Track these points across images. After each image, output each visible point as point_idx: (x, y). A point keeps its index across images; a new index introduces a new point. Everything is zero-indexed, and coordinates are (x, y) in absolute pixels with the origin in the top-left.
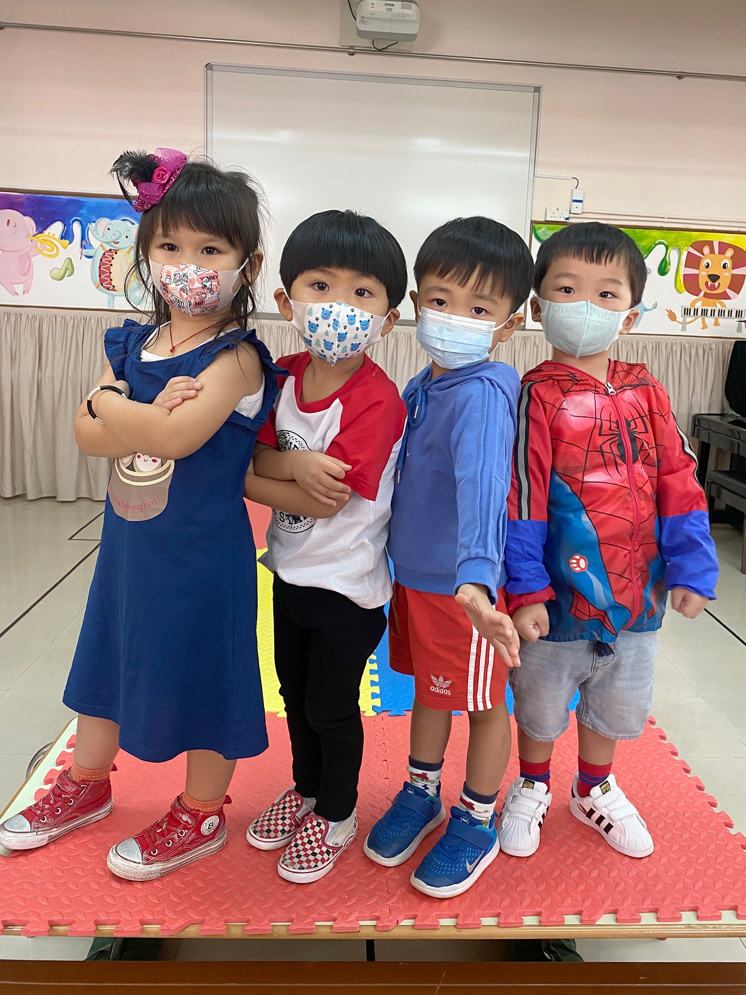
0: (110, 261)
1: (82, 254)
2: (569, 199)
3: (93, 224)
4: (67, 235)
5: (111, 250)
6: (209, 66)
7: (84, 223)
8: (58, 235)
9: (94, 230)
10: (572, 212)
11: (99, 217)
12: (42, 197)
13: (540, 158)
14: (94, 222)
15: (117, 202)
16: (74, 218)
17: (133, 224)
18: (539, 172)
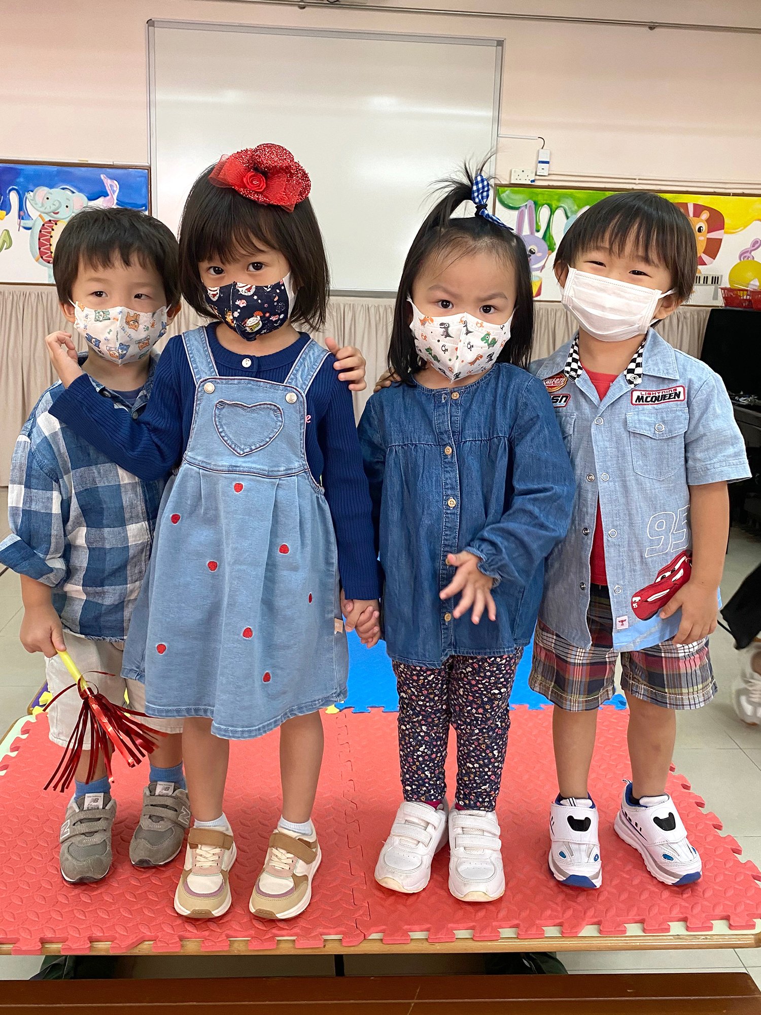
0: (50, 233)
1: (20, 225)
3: (32, 194)
4: (4, 206)
5: (50, 221)
6: (150, 23)
7: (21, 192)
9: (32, 200)
10: (538, 174)
11: (36, 185)
13: (503, 116)
14: (32, 191)
15: (56, 169)
16: (11, 187)
17: (73, 193)
18: (501, 132)
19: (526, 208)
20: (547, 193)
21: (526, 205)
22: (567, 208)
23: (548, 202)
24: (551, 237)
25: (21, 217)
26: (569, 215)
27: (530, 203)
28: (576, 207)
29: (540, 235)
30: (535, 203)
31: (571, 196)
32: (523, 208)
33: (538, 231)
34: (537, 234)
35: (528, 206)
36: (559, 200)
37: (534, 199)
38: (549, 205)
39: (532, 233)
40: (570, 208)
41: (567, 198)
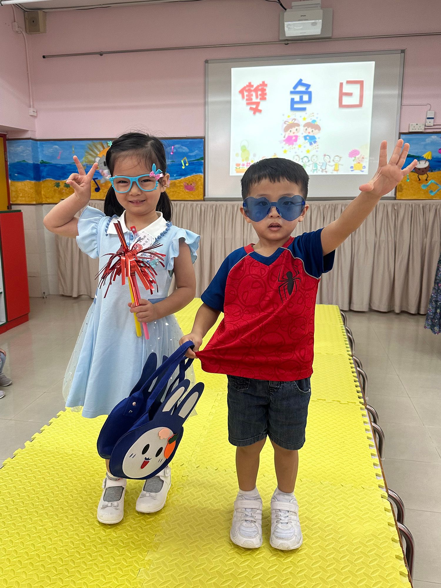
2: (425, 117)
6: (206, 61)
10: (427, 125)
13: (405, 93)
18: (405, 102)
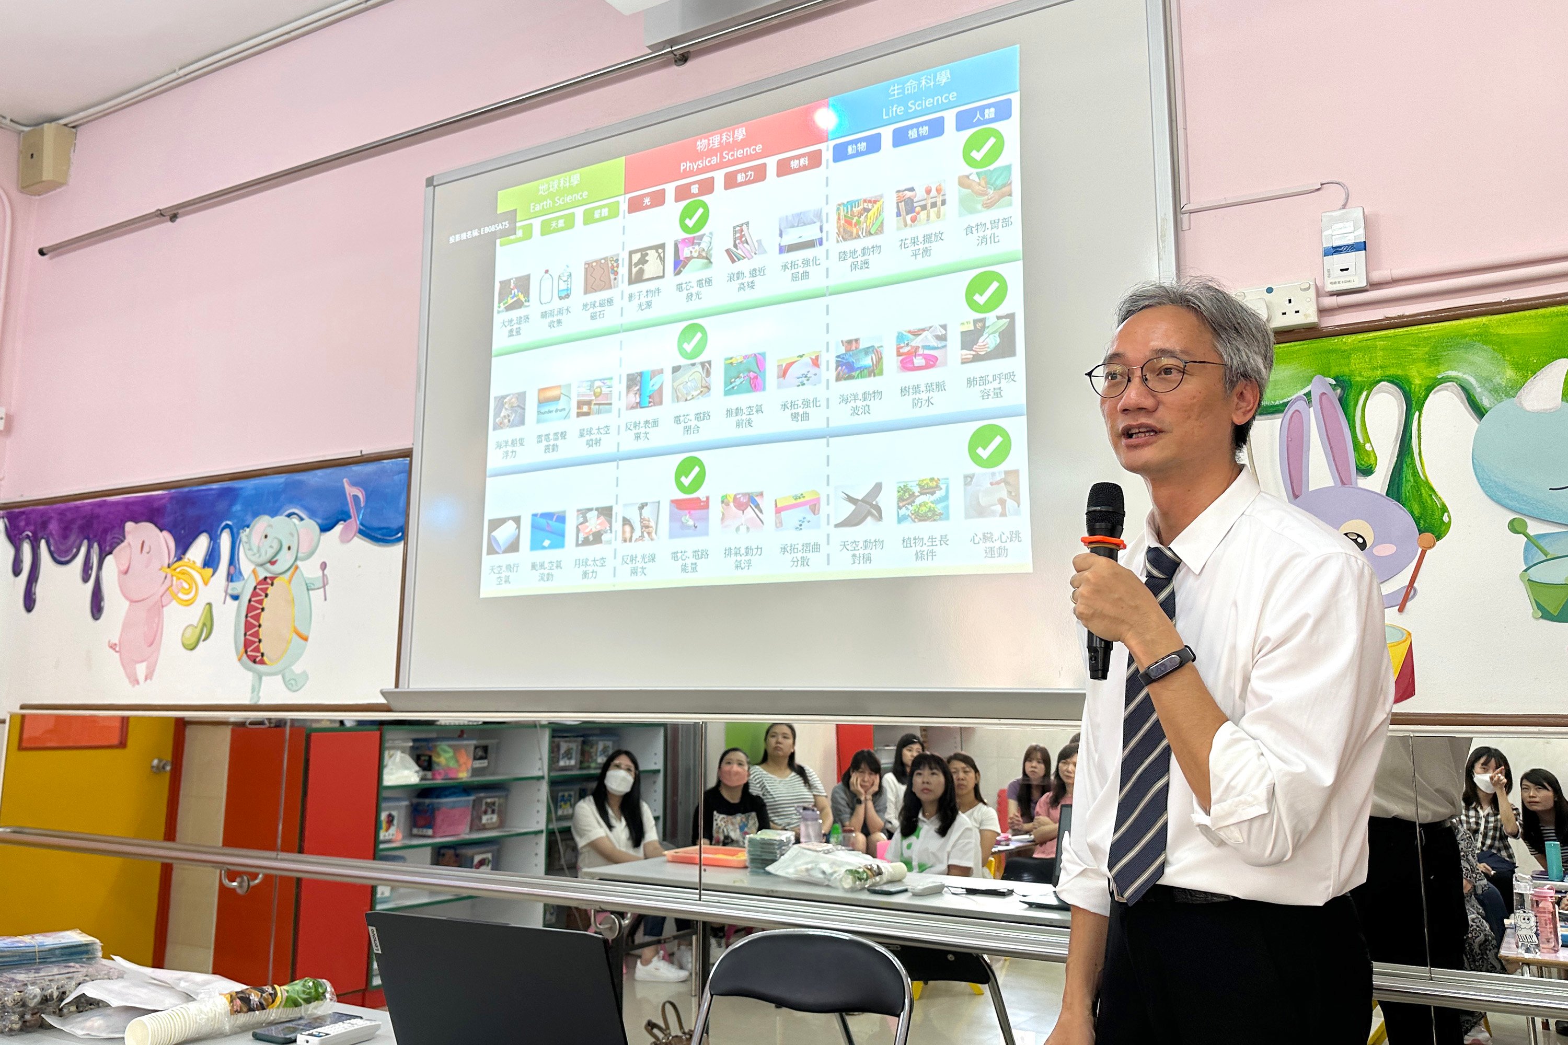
0: (261, 602)
1: (226, 592)
3: (248, 530)
4: (211, 561)
5: (266, 578)
7: (235, 530)
8: (199, 561)
9: (246, 543)
11: (256, 515)
12: (189, 492)
14: (248, 527)
15: (282, 480)
16: (224, 524)
17: (302, 519)
19: (1309, 402)
20: (1380, 343)
21: (1308, 394)
22: (1472, 380)
23: (1392, 371)
24: (1422, 487)
25: (230, 578)
26: (1485, 402)
27: (1320, 386)
28: (1510, 373)
29: (1378, 482)
30: (1342, 383)
31: (1484, 338)
32: (1301, 405)
33: (1366, 471)
34: (1364, 483)
35: (1315, 398)
36: (1434, 360)
37: (1335, 370)
38: (1395, 381)
39: (1344, 481)
40: (1485, 381)
41: (1469, 347)
